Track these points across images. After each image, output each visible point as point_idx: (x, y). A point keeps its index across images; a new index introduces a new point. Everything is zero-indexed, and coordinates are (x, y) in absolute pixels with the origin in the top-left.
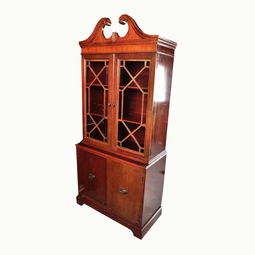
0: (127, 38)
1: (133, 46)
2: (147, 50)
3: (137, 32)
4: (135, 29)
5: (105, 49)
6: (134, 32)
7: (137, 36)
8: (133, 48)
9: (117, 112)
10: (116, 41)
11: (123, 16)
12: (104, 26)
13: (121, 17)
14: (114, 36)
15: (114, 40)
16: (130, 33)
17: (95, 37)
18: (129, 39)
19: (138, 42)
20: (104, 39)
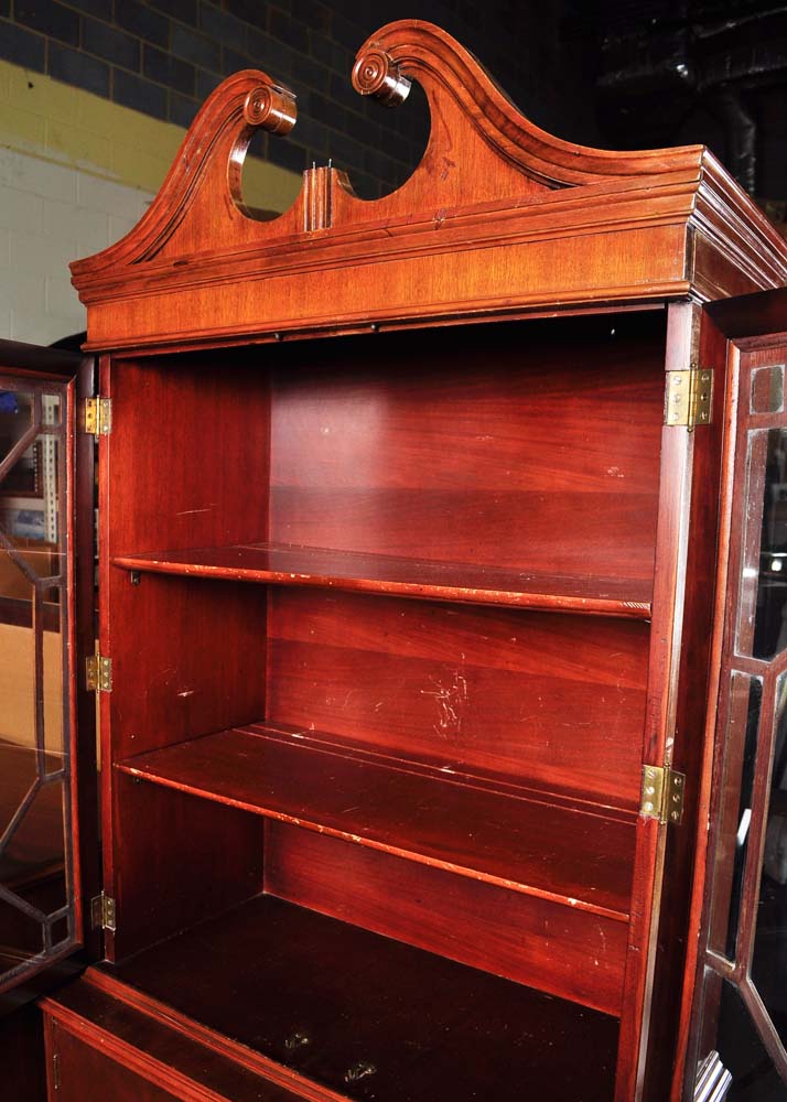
0: (418, 204)
1: (474, 257)
2: (594, 282)
3: (505, 142)
4: (486, 124)
5: (251, 298)
6: (482, 148)
7: (504, 177)
8: (474, 275)
10: (329, 232)
11: (383, 37)
12: (242, 132)
13: (372, 45)
14: (320, 194)
15: (320, 227)
16: (445, 159)
17: (181, 216)
18: (438, 207)
19: (517, 220)
20: (242, 226)
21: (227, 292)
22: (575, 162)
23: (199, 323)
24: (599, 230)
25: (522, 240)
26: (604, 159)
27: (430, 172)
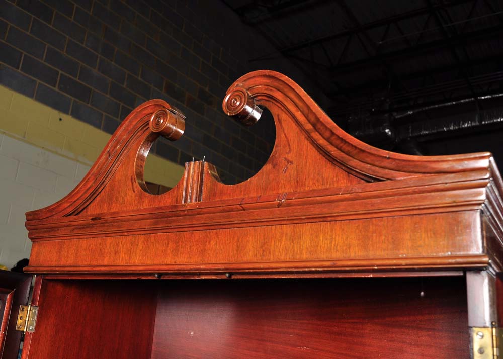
0: (265, 189)
1: (307, 228)
2: (403, 253)
4: (316, 136)
5: (141, 247)
6: (313, 152)
7: (329, 172)
8: (306, 242)
10: (200, 205)
11: (245, 81)
12: (148, 137)
13: (237, 86)
14: (195, 178)
15: (194, 201)
16: (285, 158)
17: (102, 188)
18: (280, 191)
19: (340, 203)
20: (141, 197)
21: (125, 241)
22: (386, 163)
23: (103, 260)
24: (407, 213)
25: (344, 218)
26: (410, 161)
27: (274, 167)
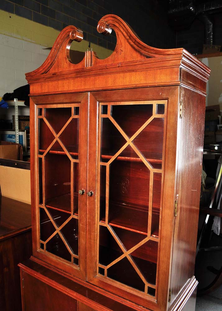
0: (114, 61)
1: (128, 74)
2: (157, 81)
3: (135, 46)
4: (130, 41)
5: (72, 83)
6: (129, 47)
7: (135, 54)
8: (128, 79)
9: (97, 207)
10: (92, 67)
11: (105, 18)
12: (69, 41)
13: (102, 20)
14: (89, 58)
15: (89, 66)
16: (120, 50)
17: (54, 62)
18: (119, 62)
19: (138, 65)
20: (70, 65)
21: (66, 82)
22: (152, 51)
23: (59, 90)
24: (158, 68)
25: (139, 70)
26: (159, 51)
27: (117, 53)
